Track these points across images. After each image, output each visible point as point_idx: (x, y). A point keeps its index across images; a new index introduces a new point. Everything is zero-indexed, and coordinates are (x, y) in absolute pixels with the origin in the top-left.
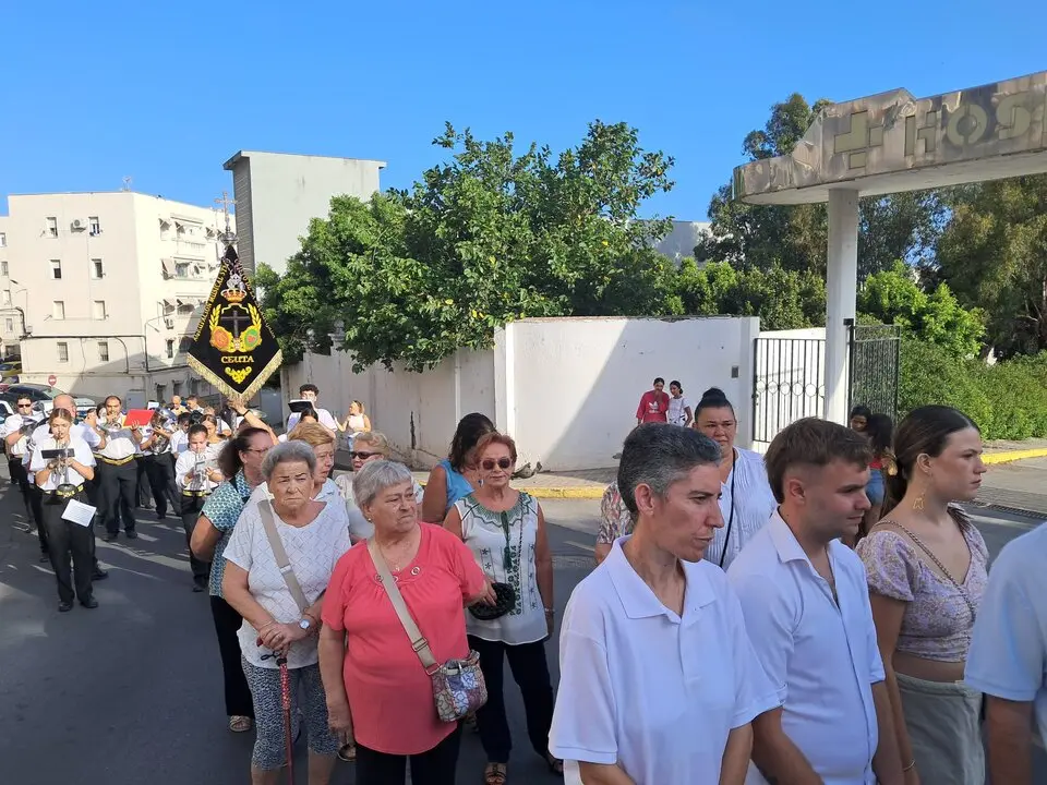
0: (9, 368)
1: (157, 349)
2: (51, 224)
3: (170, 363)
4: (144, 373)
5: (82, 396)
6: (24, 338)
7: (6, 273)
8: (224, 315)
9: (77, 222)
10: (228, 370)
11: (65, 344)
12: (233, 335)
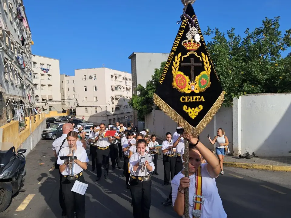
0: (74, 114)
1: (110, 110)
2: (84, 77)
3: (113, 113)
4: (106, 116)
5: (90, 122)
6: (77, 107)
7: (74, 90)
8: (184, 62)
9: (91, 76)
10: (185, 107)
11: (87, 108)
12: (190, 78)
